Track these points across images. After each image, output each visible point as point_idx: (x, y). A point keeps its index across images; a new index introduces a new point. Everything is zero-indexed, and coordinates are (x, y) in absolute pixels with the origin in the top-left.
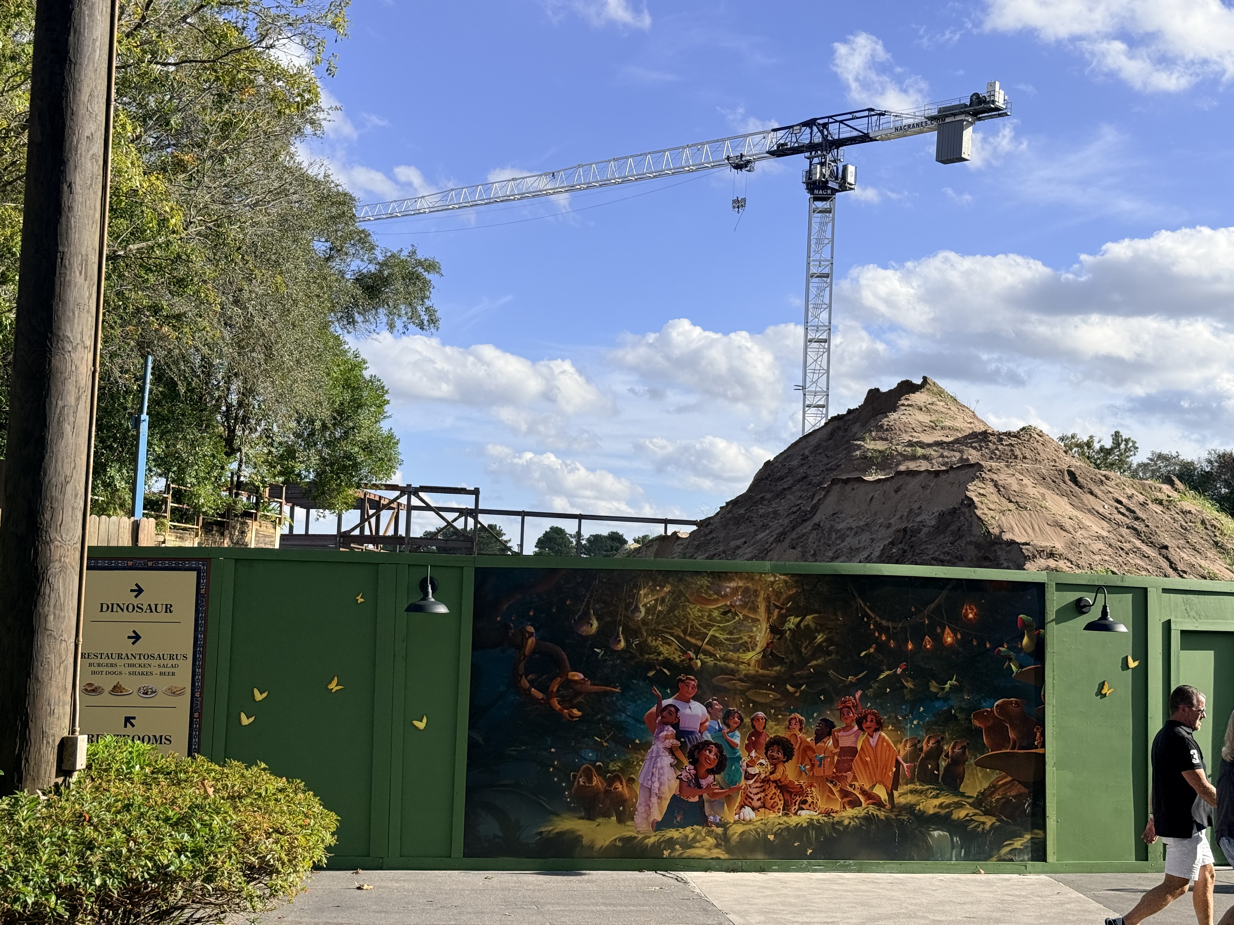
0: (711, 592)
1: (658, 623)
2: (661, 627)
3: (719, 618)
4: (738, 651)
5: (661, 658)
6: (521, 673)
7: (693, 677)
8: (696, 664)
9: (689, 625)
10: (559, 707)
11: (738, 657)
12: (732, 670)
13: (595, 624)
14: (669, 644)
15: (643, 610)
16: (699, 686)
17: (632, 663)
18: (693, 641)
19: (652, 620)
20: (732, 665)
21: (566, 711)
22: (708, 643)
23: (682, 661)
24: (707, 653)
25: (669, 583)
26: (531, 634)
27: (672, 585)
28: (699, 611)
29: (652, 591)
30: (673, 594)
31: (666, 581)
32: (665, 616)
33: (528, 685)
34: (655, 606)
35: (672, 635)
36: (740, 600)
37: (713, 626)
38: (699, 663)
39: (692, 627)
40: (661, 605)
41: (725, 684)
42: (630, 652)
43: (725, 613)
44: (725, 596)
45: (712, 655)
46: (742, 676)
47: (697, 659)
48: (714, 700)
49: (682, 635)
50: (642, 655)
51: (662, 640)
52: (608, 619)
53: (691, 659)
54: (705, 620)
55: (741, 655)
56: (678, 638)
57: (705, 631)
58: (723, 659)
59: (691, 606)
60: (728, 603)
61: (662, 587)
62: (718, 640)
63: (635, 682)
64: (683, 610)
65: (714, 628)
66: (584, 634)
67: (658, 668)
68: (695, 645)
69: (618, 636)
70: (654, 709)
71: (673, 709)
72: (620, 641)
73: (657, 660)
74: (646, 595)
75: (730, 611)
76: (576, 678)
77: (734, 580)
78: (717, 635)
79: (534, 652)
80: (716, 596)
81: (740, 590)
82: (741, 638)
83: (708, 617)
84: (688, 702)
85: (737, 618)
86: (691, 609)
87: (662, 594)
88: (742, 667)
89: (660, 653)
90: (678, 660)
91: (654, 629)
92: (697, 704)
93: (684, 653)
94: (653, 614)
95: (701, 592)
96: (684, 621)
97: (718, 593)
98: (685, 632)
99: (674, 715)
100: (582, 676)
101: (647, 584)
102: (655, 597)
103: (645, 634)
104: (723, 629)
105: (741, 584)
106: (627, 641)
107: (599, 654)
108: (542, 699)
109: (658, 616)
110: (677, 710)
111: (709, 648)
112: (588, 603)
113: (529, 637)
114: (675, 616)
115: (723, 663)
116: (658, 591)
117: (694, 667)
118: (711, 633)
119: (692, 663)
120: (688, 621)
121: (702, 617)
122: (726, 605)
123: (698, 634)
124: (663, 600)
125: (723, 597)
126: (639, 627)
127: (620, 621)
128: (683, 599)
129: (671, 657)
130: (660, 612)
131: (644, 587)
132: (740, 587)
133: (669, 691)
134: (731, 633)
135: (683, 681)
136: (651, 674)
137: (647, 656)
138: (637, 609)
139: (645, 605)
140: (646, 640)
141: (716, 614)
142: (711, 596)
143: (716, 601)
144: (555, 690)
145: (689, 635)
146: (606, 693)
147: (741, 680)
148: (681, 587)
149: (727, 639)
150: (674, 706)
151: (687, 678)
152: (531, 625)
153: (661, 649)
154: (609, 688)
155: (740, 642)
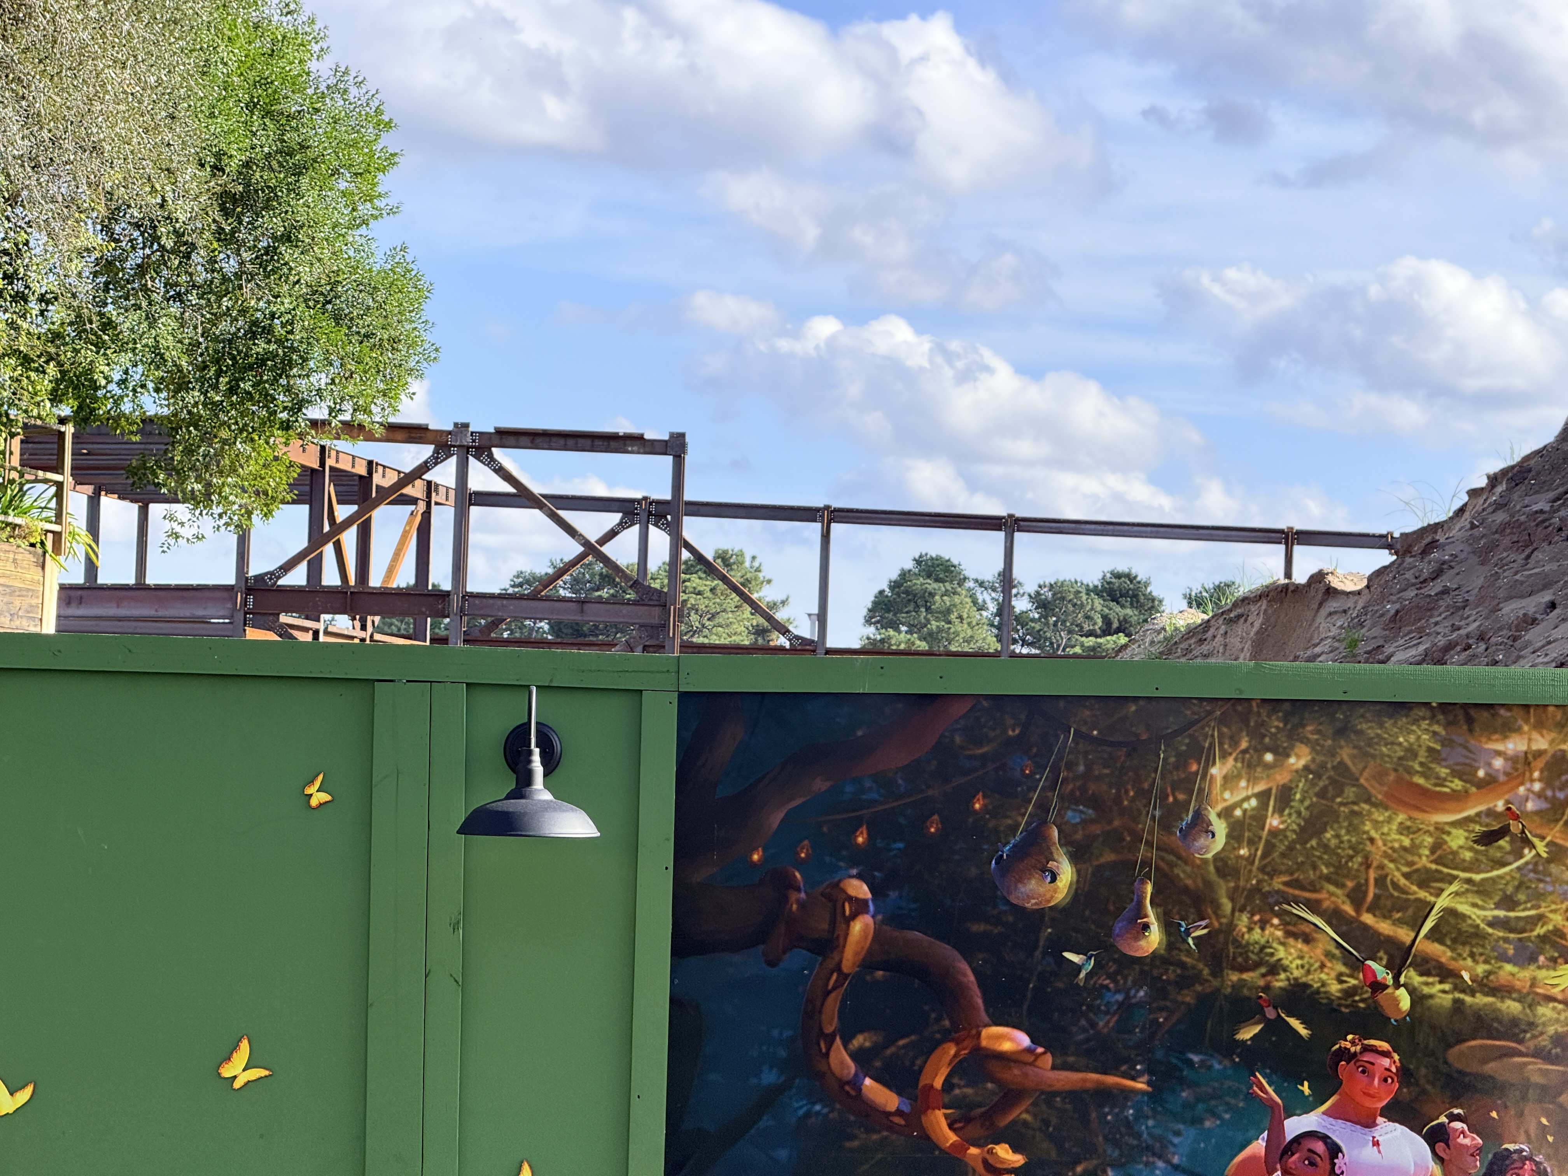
0: (1444, 772)
1: (1271, 872)
2: (1278, 883)
3: (1468, 855)
4: (1533, 959)
5: (1280, 982)
6: (829, 1029)
7: (1385, 1046)
9: (1372, 875)
10: (952, 1137)
11: (1534, 982)
12: (1514, 1022)
13: (1066, 873)
14: (1307, 939)
15: (1220, 828)
16: (1405, 1074)
17: (1188, 998)
18: (1385, 927)
19: (1251, 860)
20: (1512, 1007)
21: (973, 1151)
22: (1436, 935)
23: (1350, 993)
24: (1427, 966)
25: (1305, 741)
26: (860, 907)
27: (1314, 746)
28: (1404, 829)
29: (1250, 766)
30: (1318, 776)
31: (1294, 736)
32: (1291, 848)
33: (852, 1067)
34: (1259, 817)
35: (1314, 907)
36: (1540, 795)
37: (1451, 879)
38: (1405, 1003)
39: (1381, 881)
40: (1279, 810)
41: (1491, 1068)
42: (1183, 965)
43: (1489, 838)
44: (1490, 783)
45: (1445, 973)
46: (1544, 1041)
47: (1397, 985)
48: (1453, 1118)
49: (1348, 909)
50: (1217, 970)
51: (1285, 923)
52: (1109, 857)
53: (1378, 987)
54: (1424, 861)
55: (1542, 974)
56: (1334, 918)
57: (1422, 894)
58: (1484, 985)
59: (1379, 816)
60: (1500, 806)
61: (1282, 753)
62: (1464, 927)
63: (1196, 1058)
64: (1353, 829)
66: (1030, 905)
67: (1270, 1013)
68: (1391, 943)
69: (1140, 912)
70: (1259, 1146)
71: (1320, 1147)
72: (1146, 927)
73: (1267, 988)
74: (1229, 780)
76: (1007, 1046)
77: (1518, 730)
78: (1464, 908)
79: (868, 963)
80: (1457, 784)
81: (1540, 763)
82: (1540, 918)
83: (1433, 850)
84: (1369, 1124)
85: (1528, 854)
86: (1376, 824)
87: (1282, 778)
88: (1545, 1011)
89: (1275, 968)
90: (1335, 988)
91: (1257, 889)
92: (1399, 1130)
93: (1355, 965)
94: (1251, 843)
95: (1410, 771)
96: (1354, 864)
97: (1465, 773)
98: (1357, 897)
99: (1324, 1165)
100: (1025, 1040)
101: (1235, 743)
102: (1260, 787)
103: (1227, 906)
104: (1482, 890)
105: (1541, 743)
106: (1169, 926)
107: (1078, 968)
108: (899, 1112)
109: (1270, 847)
110: (1335, 1150)
111: (1436, 949)
112: (1043, 807)
113: (854, 916)
114: (1326, 847)
115: (1481, 1000)
116: (1268, 767)
117: (1389, 1012)
118: (1443, 902)
119: (1380, 997)
120: (1367, 864)
121: (1413, 849)
122: (1490, 813)
123: (1401, 905)
124: (1285, 796)
125: (1481, 785)
126: (1208, 884)
127: (1146, 863)
128: (1350, 792)
129: (1314, 979)
130: (1274, 833)
131: (1224, 755)
132: (1539, 754)
133: (1306, 1088)
134: (1508, 902)
135: (1352, 1057)
136: (1247, 1033)
137: (1234, 977)
138: (1200, 825)
139: (1226, 813)
140: (1231, 926)
141: (1457, 840)
142: (1441, 783)
143: (1458, 798)
144: (938, 1083)
145: (1370, 910)
146: (1104, 1095)
147: (1539, 1054)
148: (1345, 754)
149: (1494, 923)
150: (1325, 1138)
151: (1367, 1049)
152: (859, 876)
153: (1281, 953)
154: (1111, 1080)
155: (1540, 930)
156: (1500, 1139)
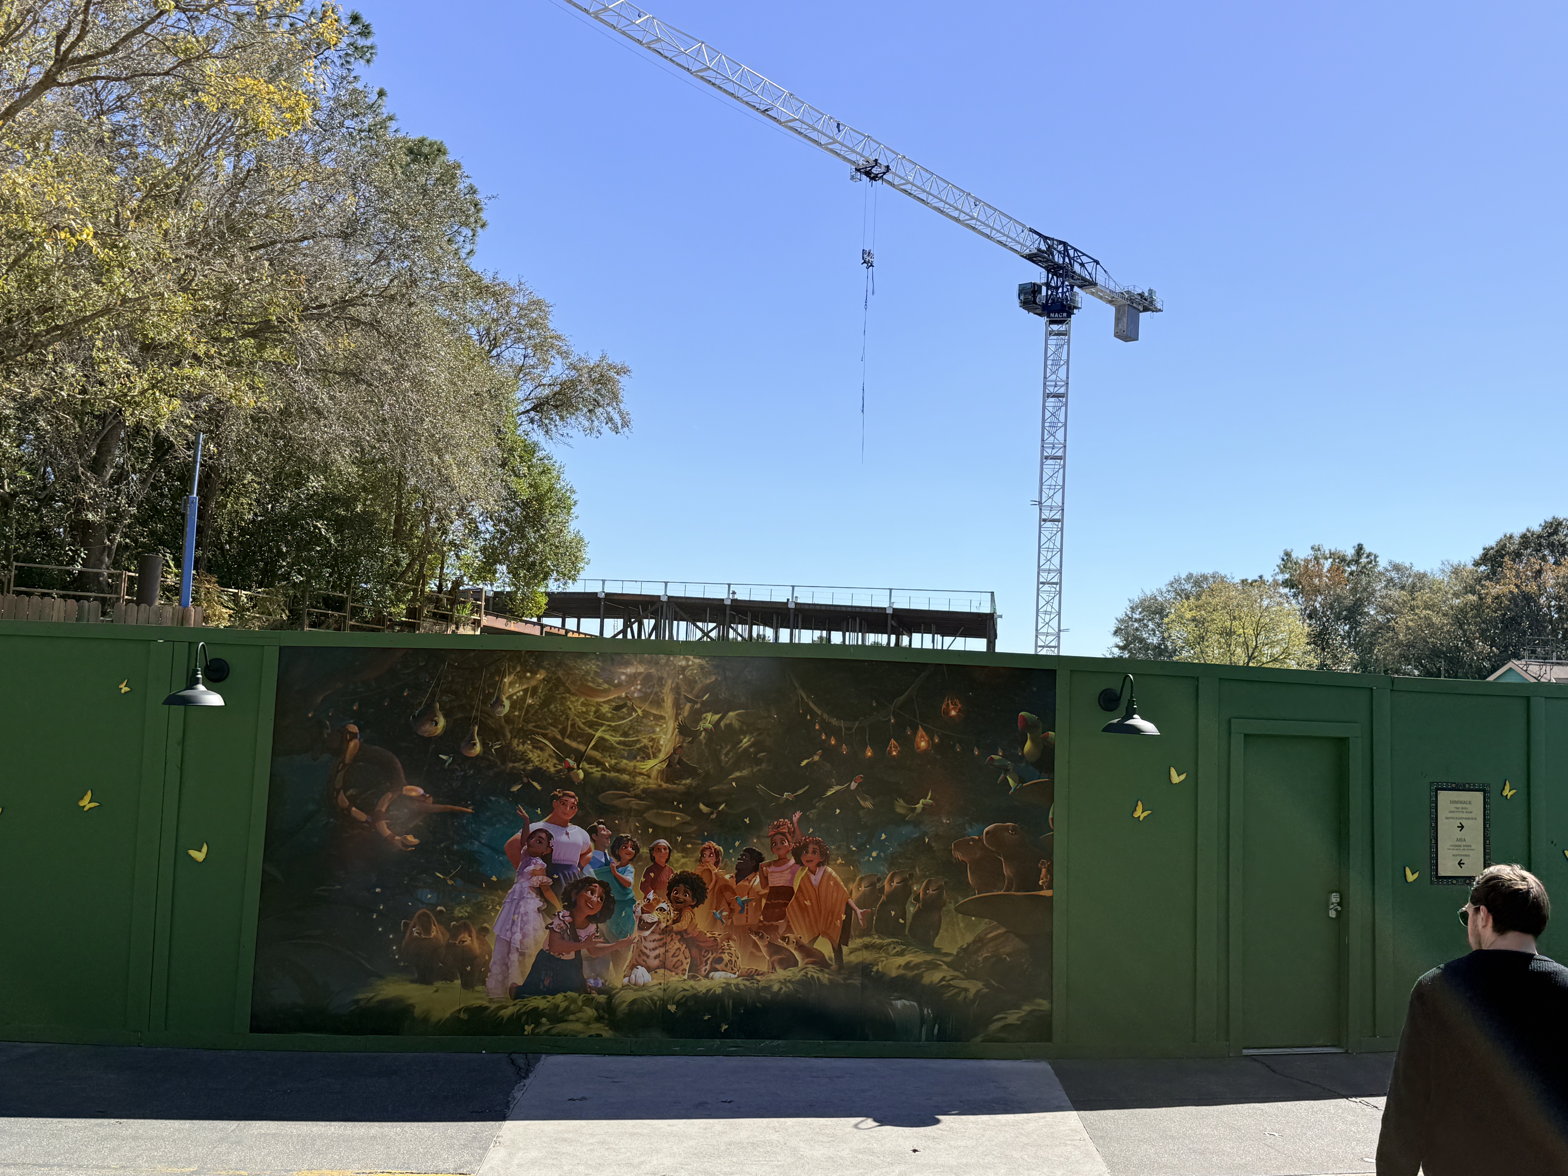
0: (601, 681)
1: (527, 721)
2: (530, 726)
3: (609, 715)
4: (635, 758)
5: (530, 767)
6: (338, 787)
7: (573, 793)
8: (578, 775)
9: (570, 723)
10: (389, 832)
11: (635, 767)
12: (626, 783)
13: (442, 722)
14: (542, 749)
15: (507, 703)
16: (580, 805)
17: (491, 773)
18: (574, 745)
19: (519, 717)
20: (626, 777)
21: (397, 838)
22: (595, 748)
23: (559, 771)
24: (591, 761)
25: (544, 668)
26: (354, 736)
27: (547, 670)
28: (583, 704)
29: (520, 678)
30: (548, 682)
31: (539, 666)
32: (536, 712)
33: (347, 803)
34: (523, 699)
35: (545, 736)
36: (640, 691)
37: (602, 725)
38: (581, 775)
39: (573, 726)
40: (532, 696)
41: (616, 802)
42: (489, 760)
43: (618, 708)
44: (619, 685)
45: (598, 763)
46: (638, 792)
47: (578, 768)
48: (599, 823)
49: (559, 737)
50: (504, 762)
51: (532, 743)
52: (460, 715)
53: (570, 769)
54: (591, 717)
55: (638, 764)
56: (553, 740)
57: (590, 731)
58: (614, 768)
59: (573, 699)
60: (623, 695)
61: (534, 673)
62: (607, 744)
63: (493, 799)
64: (562, 704)
65: (603, 728)
66: (426, 735)
67: (525, 780)
68: (576, 751)
69: (473, 738)
70: (518, 835)
71: (543, 835)
72: (475, 744)
73: (524, 770)
74: (511, 684)
75: (624, 705)
76: (414, 794)
77: (632, 664)
78: (607, 737)
79: (356, 759)
80: (606, 686)
81: (641, 677)
82: (638, 741)
83: (595, 712)
84: (565, 825)
85: (634, 715)
86: (572, 702)
87: (533, 683)
88: (639, 779)
89: (528, 761)
90: (552, 770)
91: (521, 729)
92: (577, 828)
93: (561, 760)
94: (520, 710)
95: (587, 681)
96: (562, 718)
97: (609, 682)
98: (563, 732)
99: (545, 842)
100: (421, 791)
101: (514, 668)
102: (525, 687)
103: (509, 735)
104: (614, 729)
105: (641, 669)
106: (484, 744)
107: (445, 761)
108: (366, 822)
109: (527, 712)
110: (550, 836)
111: (597, 755)
112: (433, 695)
113: (351, 740)
114: (550, 711)
115: (613, 774)
116: (528, 678)
117: (575, 779)
118: (598, 734)
119: (572, 773)
120: (567, 718)
121: (587, 713)
122: (619, 698)
123: (581, 735)
124: (534, 691)
125: (616, 686)
126: (501, 727)
127: (476, 718)
128: (562, 689)
129: (544, 766)
130: (530, 706)
131: (510, 674)
132: (640, 674)
133: (539, 811)
134: (625, 734)
135: (559, 798)
136: (515, 788)
137: (511, 765)
138: (499, 702)
139: (510, 698)
140: (510, 744)
141: (605, 709)
142: (599, 685)
143: (606, 691)
144: (384, 810)
145: (568, 737)
146: (454, 814)
147: (636, 796)
148: (560, 673)
149: (619, 743)
150: (546, 832)
151: (564, 795)
152: (354, 723)
153: (531, 755)
154: (457, 808)
155: (638, 746)
156: (619, 831)
